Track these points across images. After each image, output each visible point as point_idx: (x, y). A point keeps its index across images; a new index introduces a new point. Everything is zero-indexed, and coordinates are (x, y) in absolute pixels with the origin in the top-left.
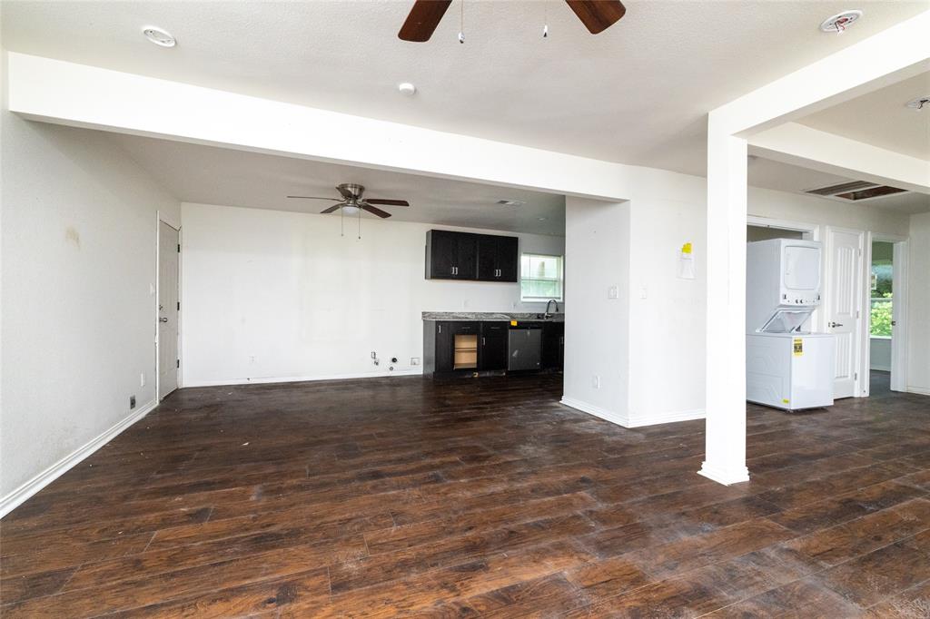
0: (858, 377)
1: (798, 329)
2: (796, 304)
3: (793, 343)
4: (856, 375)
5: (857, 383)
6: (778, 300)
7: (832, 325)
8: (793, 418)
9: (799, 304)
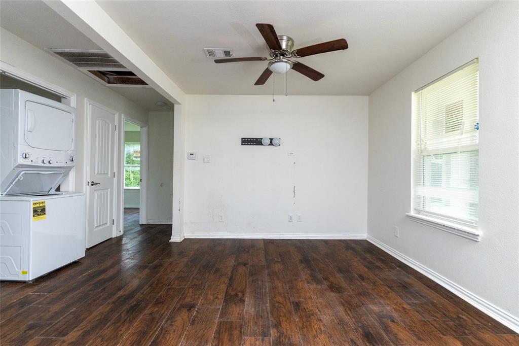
0: (115, 222)
1: (58, 189)
2: (43, 165)
3: (32, 207)
4: (113, 221)
5: (114, 227)
6: (15, 160)
7: (90, 183)
8: (29, 291)
9: (48, 165)
